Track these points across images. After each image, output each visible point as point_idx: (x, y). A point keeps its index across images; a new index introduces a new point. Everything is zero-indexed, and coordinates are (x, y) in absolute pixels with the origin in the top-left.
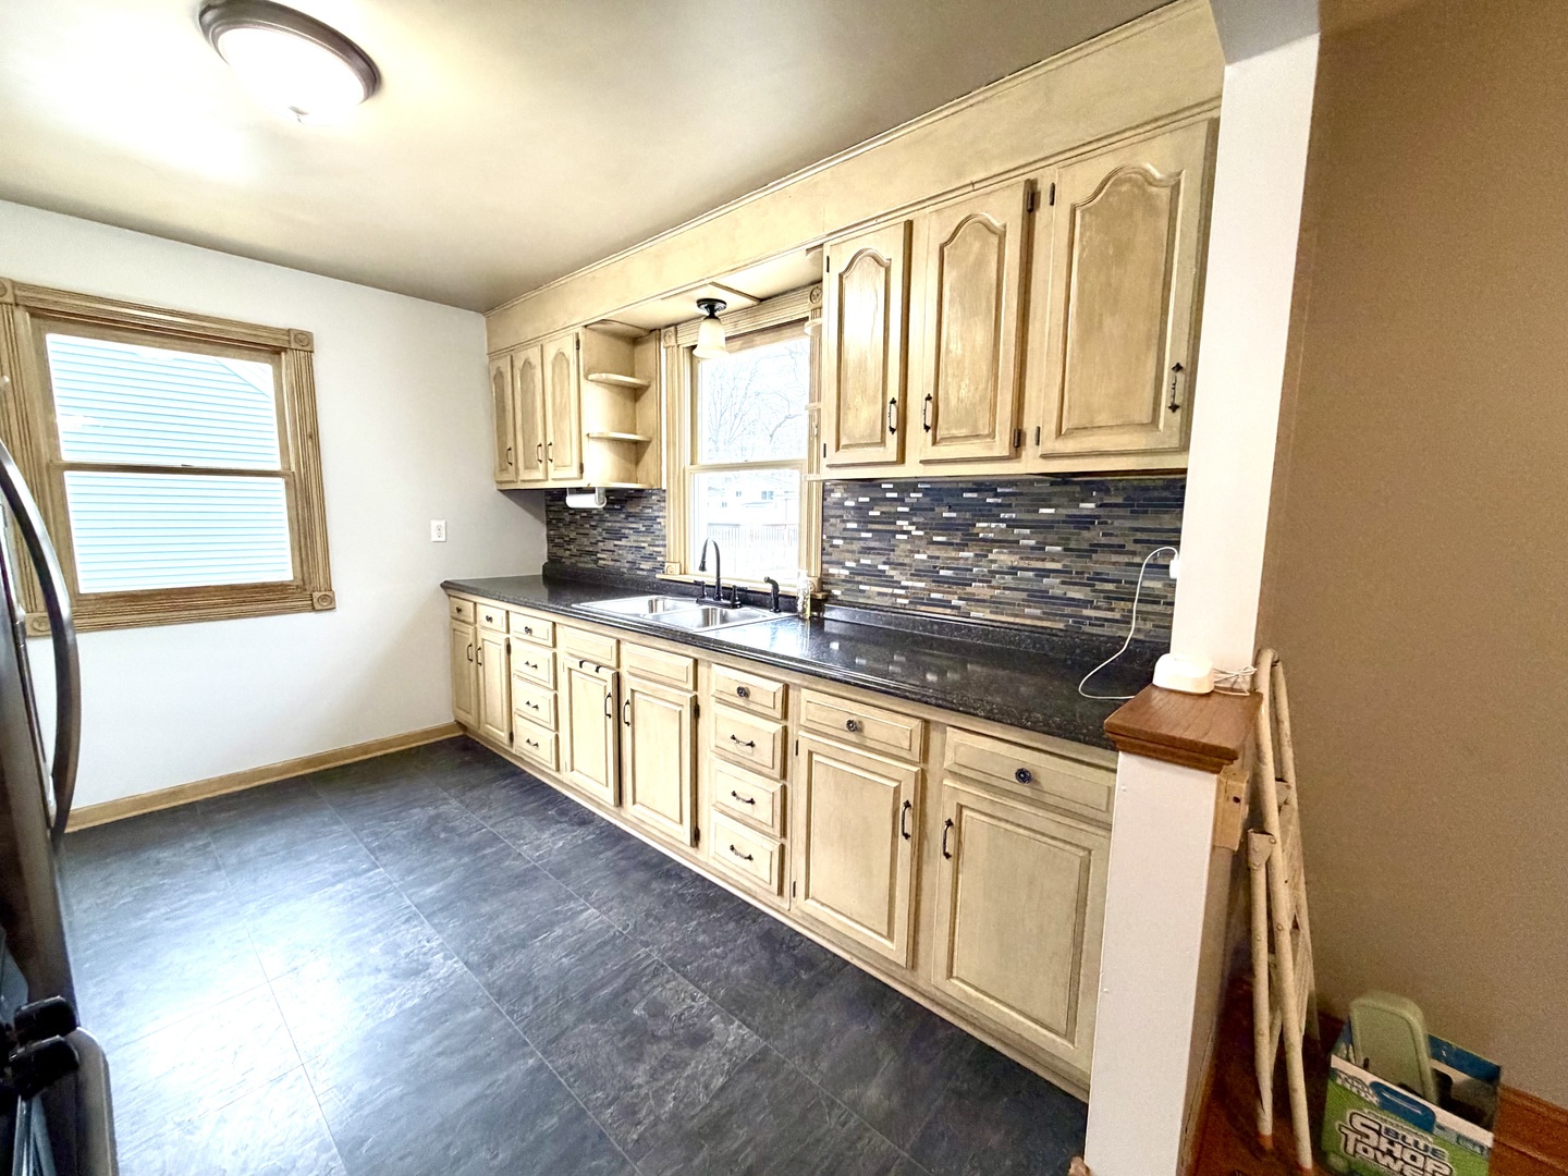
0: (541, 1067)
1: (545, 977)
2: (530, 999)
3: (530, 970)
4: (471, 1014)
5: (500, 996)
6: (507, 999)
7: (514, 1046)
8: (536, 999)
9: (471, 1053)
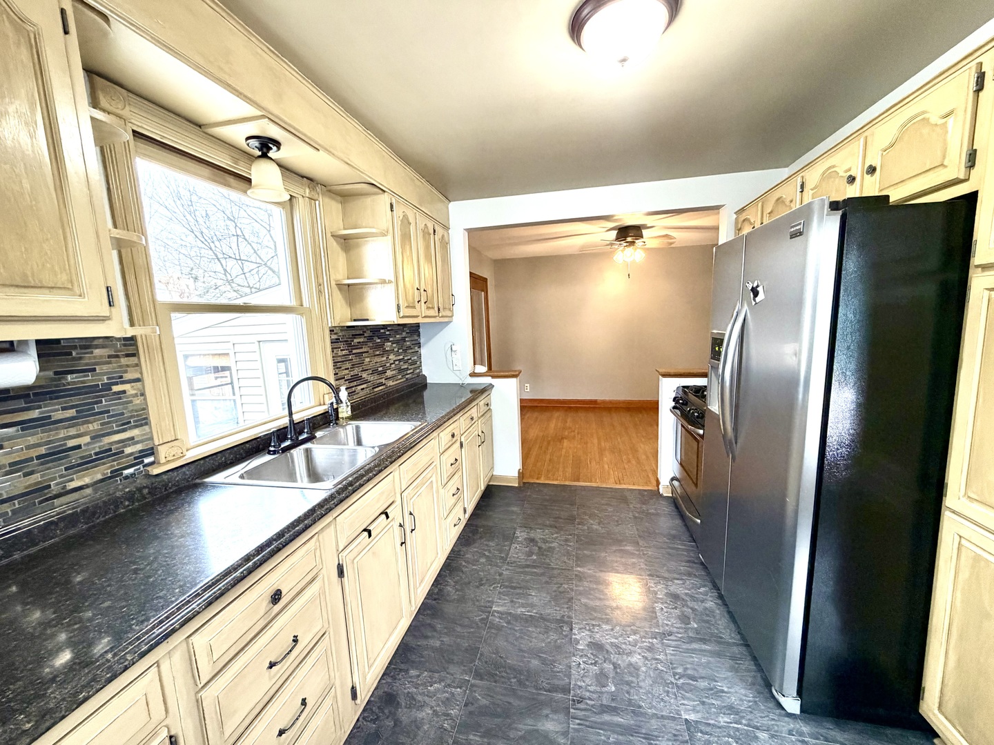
0: (578, 566)
1: (548, 593)
2: (561, 589)
3: (550, 601)
4: (585, 601)
5: (571, 599)
6: (568, 596)
7: (580, 577)
8: (559, 587)
9: (595, 586)
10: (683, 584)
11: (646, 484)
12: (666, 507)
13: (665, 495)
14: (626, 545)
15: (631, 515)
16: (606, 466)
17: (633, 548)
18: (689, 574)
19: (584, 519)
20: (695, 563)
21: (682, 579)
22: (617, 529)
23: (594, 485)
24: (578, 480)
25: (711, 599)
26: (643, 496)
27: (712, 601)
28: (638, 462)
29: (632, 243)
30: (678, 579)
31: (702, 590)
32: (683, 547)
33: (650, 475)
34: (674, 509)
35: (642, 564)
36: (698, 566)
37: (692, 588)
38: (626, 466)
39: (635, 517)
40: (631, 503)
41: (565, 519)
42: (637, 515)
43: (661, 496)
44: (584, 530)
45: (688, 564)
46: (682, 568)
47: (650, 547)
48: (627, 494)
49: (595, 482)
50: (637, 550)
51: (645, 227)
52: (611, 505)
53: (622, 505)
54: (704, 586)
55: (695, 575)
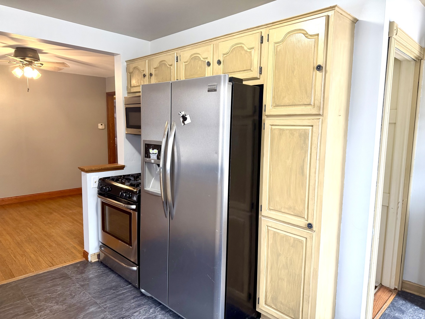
10: (140, 313)
11: (74, 258)
12: (99, 269)
13: (93, 261)
14: (89, 308)
15: (78, 285)
16: (32, 256)
17: (95, 308)
18: (139, 306)
19: (41, 306)
20: (138, 297)
21: (137, 311)
22: (74, 301)
23: (31, 274)
24: (13, 276)
25: (158, 313)
26: (78, 268)
27: (160, 314)
28: (58, 244)
29: (30, 63)
30: (135, 313)
31: (151, 311)
32: (125, 291)
33: (74, 251)
34: (105, 268)
35: (107, 315)
36: (141, 298)
37: (146, 313)
38: (51, 250)
39: (82, 286)
40: (73, 276)
41: (23, 314)
42: (83, 283)
43: (91, 263)
44: (48, 314)
45: (135, 300)
46: (133, 304)
47: (106, 301)
48: (66, 271)
49: (31, 272)
50: (99, 308)
51: (41, 52)
52: (58, 285)
53: (67, 281)
54: (151, 308)
55: (143, 304)
